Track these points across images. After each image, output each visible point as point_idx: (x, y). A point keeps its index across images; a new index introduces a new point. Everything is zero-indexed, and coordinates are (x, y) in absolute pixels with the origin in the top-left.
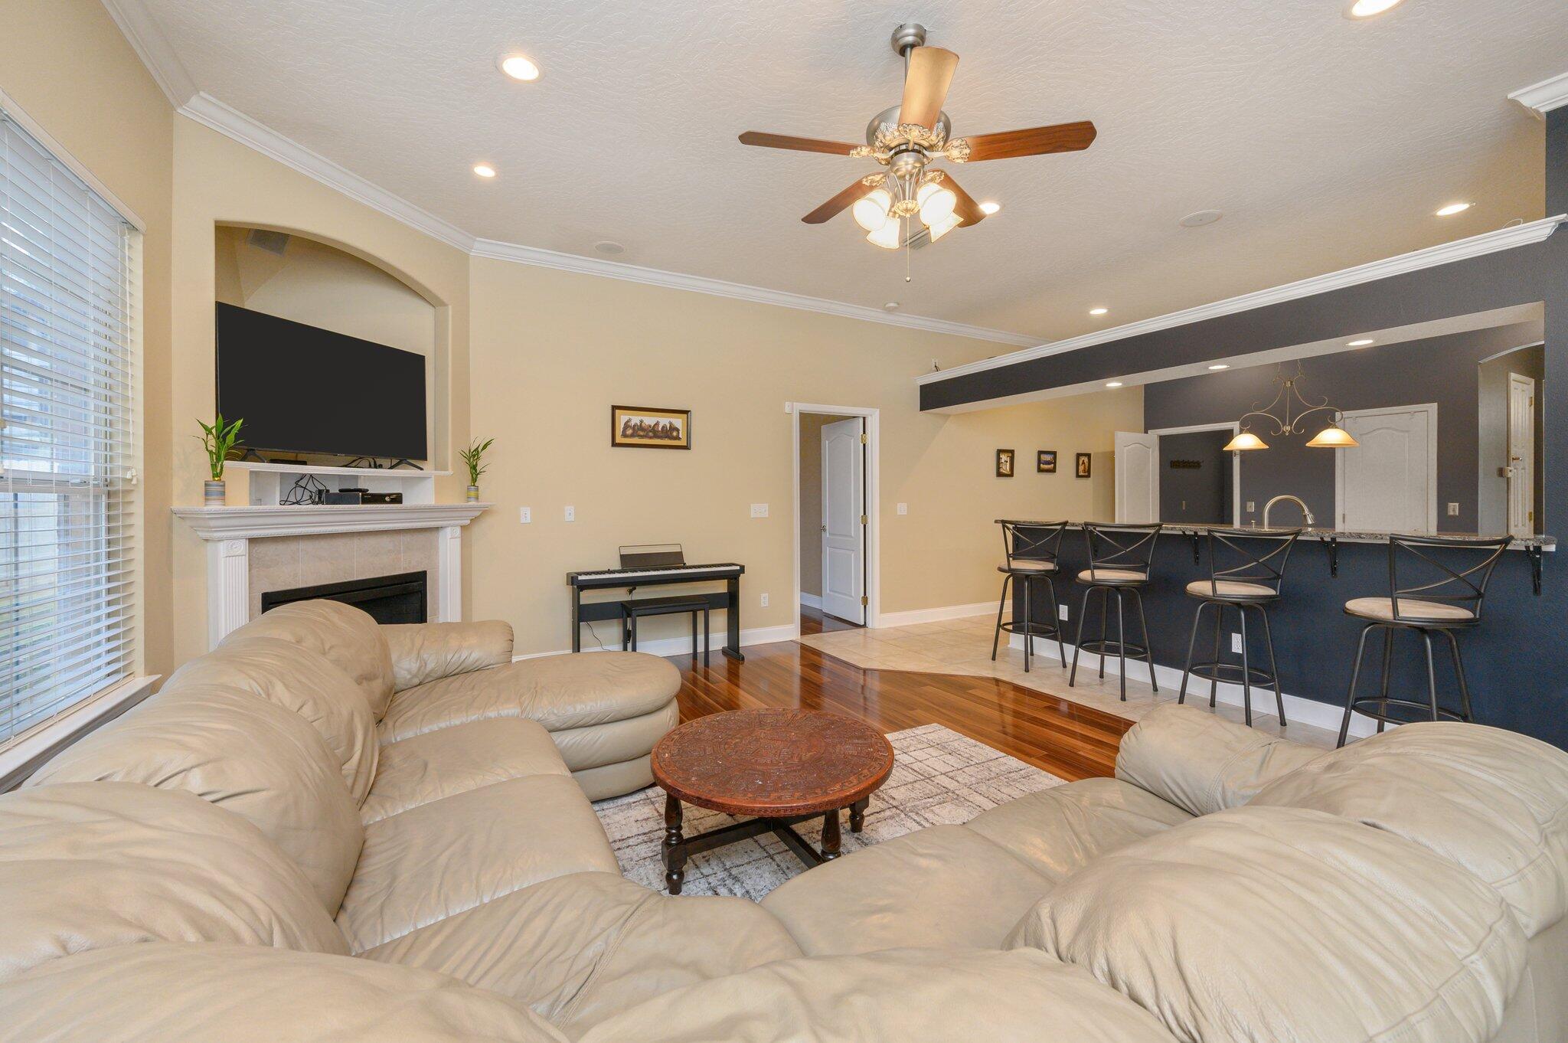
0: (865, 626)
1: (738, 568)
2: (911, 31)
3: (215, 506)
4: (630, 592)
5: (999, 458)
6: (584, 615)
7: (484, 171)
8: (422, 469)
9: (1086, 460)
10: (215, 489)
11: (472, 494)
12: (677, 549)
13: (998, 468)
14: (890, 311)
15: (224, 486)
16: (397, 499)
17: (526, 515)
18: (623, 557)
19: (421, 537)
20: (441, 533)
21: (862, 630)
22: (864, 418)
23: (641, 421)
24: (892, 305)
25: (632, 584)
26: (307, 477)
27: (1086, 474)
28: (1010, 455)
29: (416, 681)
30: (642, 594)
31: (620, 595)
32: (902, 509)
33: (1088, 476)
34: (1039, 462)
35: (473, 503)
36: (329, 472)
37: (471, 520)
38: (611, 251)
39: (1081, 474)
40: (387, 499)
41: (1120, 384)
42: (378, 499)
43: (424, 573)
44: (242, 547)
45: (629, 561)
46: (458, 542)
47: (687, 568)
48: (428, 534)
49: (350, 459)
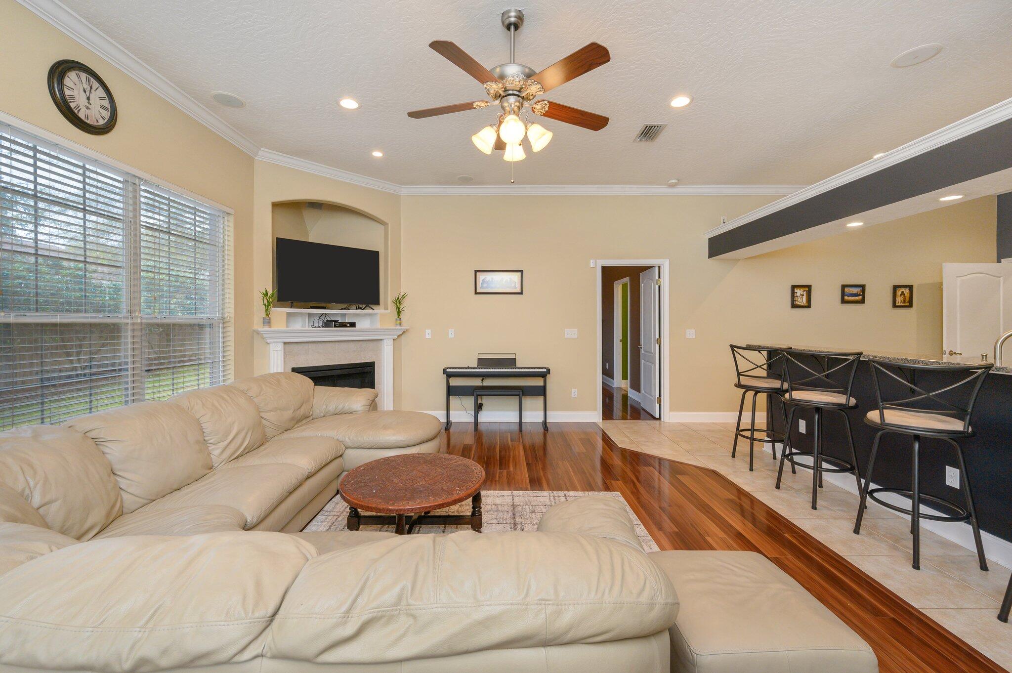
0: (659, 419)
1: (545, 370)
2: (513, 14)
3: (266, 328)
4: (482, 380)
5: (793, 293)
6: (451, 391)
7: (377, 154)
8: (373, 310)
9: (907, 291)
10: (267, 321)
11: (398, 322)
12: (513, 356)
13: (793, 300)
14: (672, 186)
15: (270, 319)
16: (353, 325)
17: (428, 334)
18: (479, 360)
19: (371, 344)
20: (382, 342)
21: (657, 422)
22: (659, 267)
23: (492, 278)
24: (674, 181)
25: (484, 376)
26: (324, 315)
27: (908, 304)
28: (807, 289)
29: (322, 415)
30: (489, 382)
31: (477, 382)
32: (691, 334)
33: (911, 306)
34: (843, 294)
35: (398, 327)
36: (335, 312)
37: (398, 336)
38: (466, 181)
39: (899, 303)
40: (349, 325)
41: (861, 224)
42: (343, 325)
43: (374, 363)
44: (280, 346)
45: (482, 362)
46: (391, 347)
47: (519, 368)
48: (375, 343)
49: (344, 306)
